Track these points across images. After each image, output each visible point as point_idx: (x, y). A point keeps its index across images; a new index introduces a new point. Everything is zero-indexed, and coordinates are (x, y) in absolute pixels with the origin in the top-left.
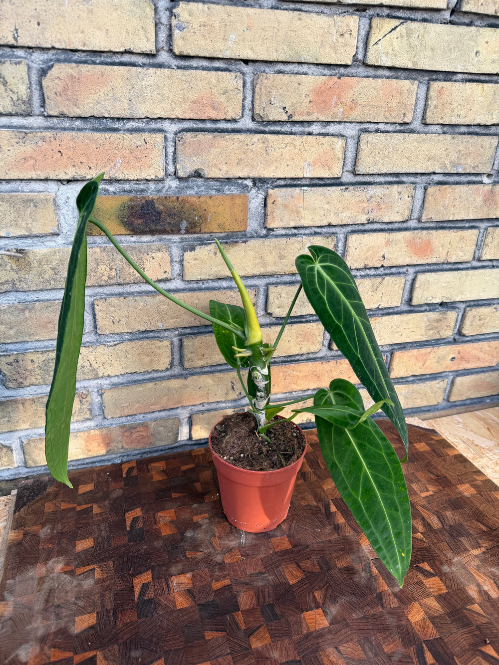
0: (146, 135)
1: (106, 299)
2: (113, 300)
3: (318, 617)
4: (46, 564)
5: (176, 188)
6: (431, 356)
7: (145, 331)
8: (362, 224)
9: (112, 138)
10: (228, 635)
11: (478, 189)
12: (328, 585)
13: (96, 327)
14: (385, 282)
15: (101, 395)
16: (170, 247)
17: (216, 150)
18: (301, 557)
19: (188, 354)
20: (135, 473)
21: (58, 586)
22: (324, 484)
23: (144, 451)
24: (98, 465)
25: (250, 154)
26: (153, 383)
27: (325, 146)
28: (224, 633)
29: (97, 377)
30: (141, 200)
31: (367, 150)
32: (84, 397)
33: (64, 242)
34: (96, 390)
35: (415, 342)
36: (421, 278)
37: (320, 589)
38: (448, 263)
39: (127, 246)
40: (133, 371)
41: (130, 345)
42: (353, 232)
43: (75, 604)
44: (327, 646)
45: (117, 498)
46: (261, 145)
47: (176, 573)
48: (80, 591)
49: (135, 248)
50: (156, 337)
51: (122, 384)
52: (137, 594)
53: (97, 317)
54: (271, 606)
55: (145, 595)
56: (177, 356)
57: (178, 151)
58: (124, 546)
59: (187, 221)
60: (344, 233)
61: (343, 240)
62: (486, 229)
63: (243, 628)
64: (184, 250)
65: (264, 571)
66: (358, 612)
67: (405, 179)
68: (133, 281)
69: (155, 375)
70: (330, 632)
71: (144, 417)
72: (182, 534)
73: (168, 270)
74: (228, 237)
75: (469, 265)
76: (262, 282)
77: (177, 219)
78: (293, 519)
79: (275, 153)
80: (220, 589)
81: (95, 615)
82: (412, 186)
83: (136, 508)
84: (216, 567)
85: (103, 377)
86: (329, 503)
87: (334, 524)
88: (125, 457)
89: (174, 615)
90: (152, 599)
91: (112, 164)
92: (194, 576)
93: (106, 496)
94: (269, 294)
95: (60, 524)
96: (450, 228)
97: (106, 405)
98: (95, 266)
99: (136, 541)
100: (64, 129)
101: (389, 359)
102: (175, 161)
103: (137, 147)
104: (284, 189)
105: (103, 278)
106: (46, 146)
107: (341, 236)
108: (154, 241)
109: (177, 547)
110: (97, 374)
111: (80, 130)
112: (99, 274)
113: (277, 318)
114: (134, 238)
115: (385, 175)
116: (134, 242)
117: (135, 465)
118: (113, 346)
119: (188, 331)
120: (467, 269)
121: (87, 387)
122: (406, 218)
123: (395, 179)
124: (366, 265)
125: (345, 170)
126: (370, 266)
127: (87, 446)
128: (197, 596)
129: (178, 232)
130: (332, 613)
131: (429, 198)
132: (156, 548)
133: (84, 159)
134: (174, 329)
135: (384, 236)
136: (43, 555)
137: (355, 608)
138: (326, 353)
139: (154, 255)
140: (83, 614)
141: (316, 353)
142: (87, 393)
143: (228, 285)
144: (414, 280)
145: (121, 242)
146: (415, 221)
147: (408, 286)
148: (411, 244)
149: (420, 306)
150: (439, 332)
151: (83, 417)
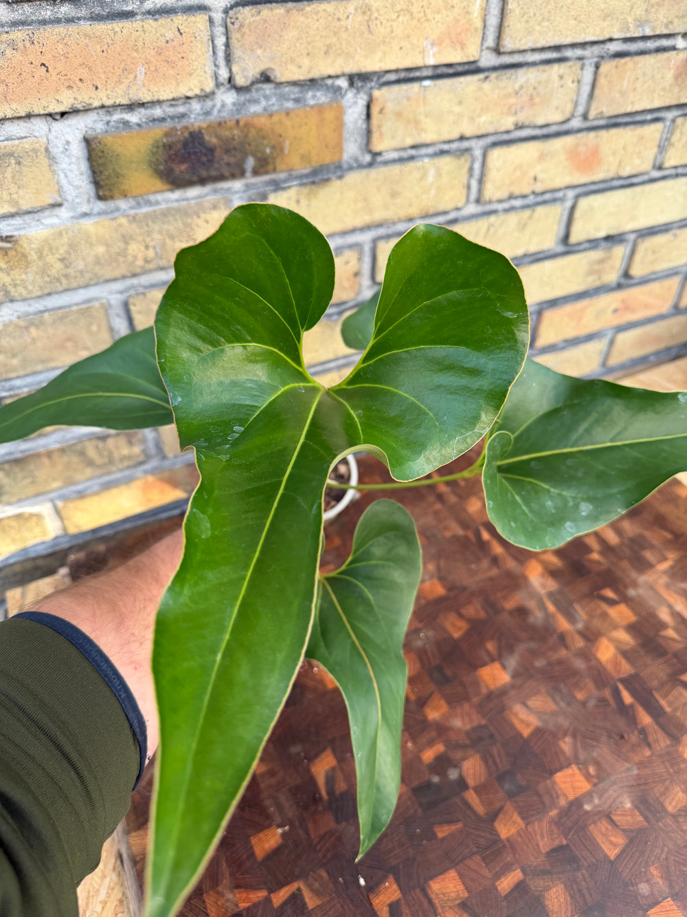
0: (179, 19)
1: (144, 294)
3: (495, 672)
5: (234, 104)
6: (588, 310)
8: (508, 132)
9: (125, 31)
11: (669, 60)
12: (499, 633)
14: (535, 215)
15: (157, 429)
16: (231, 200)
17: (290, 35)
25: (344, 35)
27: (456, 10)
30: (182, 133)
31: (517, 11)
32: (134, 434)
33: (71, 214)
35: (568, 296)
36: (584, 203)
38: (620, 178)
39: (168, 208)
42: (495, 144)
44: (512, 704)
46: (360, 18)
49: (178, 210)
53: (136, 322)
54: (439, 668)
57: (233, 42)
59: (254, 156)
60: (482, 148)
61: (481, 159)
62: (673, 121)
66: (540, 660)
67: (569, 53)
74: (315, 172)
75: (646, 178)
76: (365, 238)
77: (238, 156)
79: (382, 30)
82: (579, 64)
86: (479, 529)
87: (491, 557)
91: (131, 77)
94: (378, 255)
96: (627, 124)
97: (165, 441)
98: (121, 245)
100: (44, 22)
101: (536, 322)
102: (228, 59)
103: (167, 42)
104: (396, 88)
105: (138, 263)
106: (18, 56)
107: (478, 153)
108: (206, 195)
111: (70, 20)
112: (130, 258)
114: (177, 194)
115: (542, 49)
116: (177, 201)
120: (643, 183)
122: (568, 115)
123: (555, 55)
124: (511, 193)
125: (484, 48)
126: (518, 193)
127: (145, 495)
129: (242, 174)
131: (602, 81)
133: (83, 73)
135: (536, 146)
137: (536, 654)
139: (208, 216)
144: (573, 208)
145: (157, 203)
146: (580, 119)
147: (565, 218)
148: (573, 155)
149: (579, 244)
150: (599, 278)
151: (136, 460)
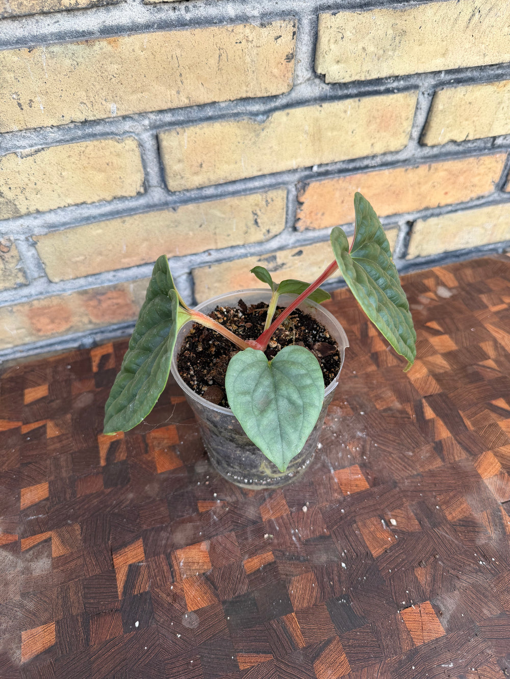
2: (8, 56)
3: (425, 618)
7: (85, 123)
10: (278, 660)
15: (34, 244)
18: (386, 504)
19: (172, 166)
20: (111, 364)
23: (125, 325)
24: (59, 347)
26: (119, 220)
28: (270, 657)
29: (18, 216)
32: (5, 250)
34: (23, 237)
40: (79, 201)
41: (62, 151)
43: (22, 606)
45: (84, 410)
47: (183, 542)
48: (27, 582)
50: (108, 134)
51: (64, 224)
52: (120, 585)
55: (133, 586)
56: (153, 170)
58: (98, 495)
63: (301, 646)
65: (327, 533)
69: (120, 206)
70: (448, 645)
71: (114, 276)
72: (191, 469)
80: (258, 571)
81: (53, 626)
84: (249, 529)
85: (28, 214)
88: (99, 335)
90: (147, 593)
92: (213, 548)
93: (67, 406)
94: (321, 33)
97: (46, 261)
99: (116, 485)
109: (182, 494)
110: (17, 210)
113: (334, 85)
117: (110, 350)
118: (31, 155)
119: (168, 118)
121: (6, 233)
127: (33, 324)
128: (221, 585)
130: (449, 609)
132: (150, 497)
134: (140, 114)
137: (486, 597)
138: (413, 152)
140: (33, 625)
141: (397, 152)
142: (8, 244)
143: (240, 13)
151: (13, 282)
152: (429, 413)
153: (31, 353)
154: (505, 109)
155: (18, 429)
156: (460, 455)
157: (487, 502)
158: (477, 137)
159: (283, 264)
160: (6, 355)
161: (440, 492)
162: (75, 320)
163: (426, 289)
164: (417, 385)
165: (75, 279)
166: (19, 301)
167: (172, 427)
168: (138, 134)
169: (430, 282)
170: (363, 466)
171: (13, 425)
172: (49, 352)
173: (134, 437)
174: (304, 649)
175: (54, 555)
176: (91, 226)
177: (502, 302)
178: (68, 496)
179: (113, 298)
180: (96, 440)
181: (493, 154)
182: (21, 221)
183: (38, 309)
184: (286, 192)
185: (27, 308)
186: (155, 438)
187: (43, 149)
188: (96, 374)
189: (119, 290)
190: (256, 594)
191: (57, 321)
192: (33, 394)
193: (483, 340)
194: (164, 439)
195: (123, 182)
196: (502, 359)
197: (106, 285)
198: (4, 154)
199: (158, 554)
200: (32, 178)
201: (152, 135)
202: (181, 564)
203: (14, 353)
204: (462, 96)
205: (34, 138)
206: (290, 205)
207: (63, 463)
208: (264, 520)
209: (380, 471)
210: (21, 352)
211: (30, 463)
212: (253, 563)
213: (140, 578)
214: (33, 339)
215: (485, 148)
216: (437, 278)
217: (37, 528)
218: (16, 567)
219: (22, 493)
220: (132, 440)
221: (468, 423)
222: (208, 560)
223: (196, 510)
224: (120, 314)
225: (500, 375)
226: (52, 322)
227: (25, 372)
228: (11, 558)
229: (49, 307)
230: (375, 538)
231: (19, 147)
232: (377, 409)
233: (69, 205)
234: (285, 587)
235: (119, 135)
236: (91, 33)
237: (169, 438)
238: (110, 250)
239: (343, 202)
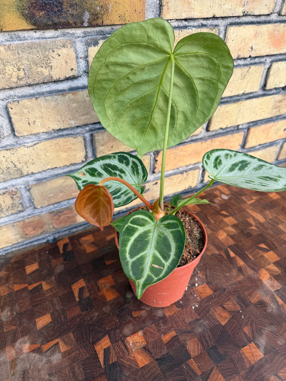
1: (18, 101)
2: (26, 102)
3: (253, 350)
4: (13, 346)
6: (273, 128)
7: (60, 130)
8: (239, 17)
12: (251, 320)
13: (13, 130)
14: (251, 70)
15: (29, 190)
16: (74, 42)
18: (222, 300)
19: (99, 147)
20: (70, 248)
21: (30, 366)
22: (218, 235)
23: (71, 227)
24: (36, 243)
29: (22, 176)
32: (14, 194)
34: (23, 187)
35: (264, 120)
36: (275, 65)
37: (246, 325)
39: (32, 43)
40: (53, 167)
41: (48, 143)
42: (231, 24)
44: (268, 376)
45: (61, 273)
47: (129, 333)
48: (50, 368)
49: (39, 45)
50: (69, 134)
51: (45, 179)
52: (101, 360)
53: (12, 120)
54: (214, 348)
55: (109, 360)
56: (90, 150)
58: (79, 316)
59: (90, 11)
60: (224, 26)
61: (224, 33)
64: (88, 44)
65: (199, 318)
66: (281, 339)
68: (42, 81)
69: (73, 168)
70: (266, 361)
71: (68, 202)
72: (125, 297)
73: (75, 67)
77: (79, 10)
78: (206, 268)
80: (170, 341)
83: (79, 279)
84: (161, 322)
85: (27, 175)
86: (227, 250)
87: (237, 267)
88: (57, 234)
89: (139, 374)
90: (116, 362)
92: (145, 334)
93: (51, 273)
95: (17, 305)
97: (34, 198)
99: (87, 310)
101: (246, 134)
105: (13, 79)
107: (222, 29)
108: (58, 37)
109: (123, 310)
110: (22, 173)
112: (7, 76)
114: (38, 34)
116: (38, 38)
117: (67, 241)
118: (32, 146)
119: (98, 126)
121: (15, 185)
122: (271, 11)
124: (239, 56)
126: (242, 56)
127: (24, 231)
128: (153, 351)
129: (82, 26)
130: (262, 345)
132: (106, 314)
134: (85, 125)
135: (254, 28)
136: (9, 338)
137: (277, 336)
138: (204, 134)
139: (59, 52)
141: (198, 135)
142: (16, 190)
144: (269, 69)
145: (25, 39)
146: (276, 14)
147: (265, 74)
148: (272, 36)
149: (270, 90)
150: (279, 110)
151: (16, 210)
152: (232, 254)
153: (21, 248)
154: (242, 113)
155: (26, 288)
156: (250, 272)
157: (267, 292)
158: (231, 125)
159: (149, 189)
160: (7, 250)
161: (246, 290)
162: (46, 227)
163: (216, 196)
164: (223, 242)
165: (47, 206)
166: (18, 220)
167: (110, 276)
168: (83, 134)
169: (217, 193)
170: (208, 283)
171: (23, 286)
172: (31, 246)
173: (91, 284)
174: (201, 375)
175: (62, 351)
176: (59, 178)
177: (252, 199)
178: (63, 319)
179: (66, 214)
180: (71, 288)
181: (238, 132)
182: (23, 179)
183: (28, 223)
184: (150, 156)
185: (22, 223)
186: (101, 283)
187: (38, 143)
188: (63, 254)
189: (70, 209)
190: (172, 353)
191: (36, 229)
192: (30, 269)
193: (248, 217)
194: (107, 283)
195: (75, 157)
196: (258, 225)
197: (63, 207)
198: (19, 146)
199: (118, 341)
200: (31, 157)
201: (90, 134)
202: (131, 344)
203: (12, 248)
204: (224, 109)
205: (34, 138)
206: (152, 162)
207: (56, 303)
208: (167, 316)
209: (216, 285)
210: (15, 247)
211: (37, 305)
212: (166, 338)
213: (111, 355)
214: (23, 239)
215: (234, 130)
216: (220, 190)
217: (49, 339)
218: (42, 361)
219: (36, 321)
220: (90, 286)
221: (250, 257)
222: (144, 340)
223: (132, 316)
224: (69, 222)
225: (259, 233)
226: (34, 229)
227: (23, 258)
228: (38, 356)
229: (33, 222)
230: (221, 316)
231: (26, 143)
232: (208, 255)
233: (49, 169)
234: (185, 347)
235: (75, 135)
236: (64, 90)
237: (109, 282)
238: (67, 190)
239: (175, 159)
